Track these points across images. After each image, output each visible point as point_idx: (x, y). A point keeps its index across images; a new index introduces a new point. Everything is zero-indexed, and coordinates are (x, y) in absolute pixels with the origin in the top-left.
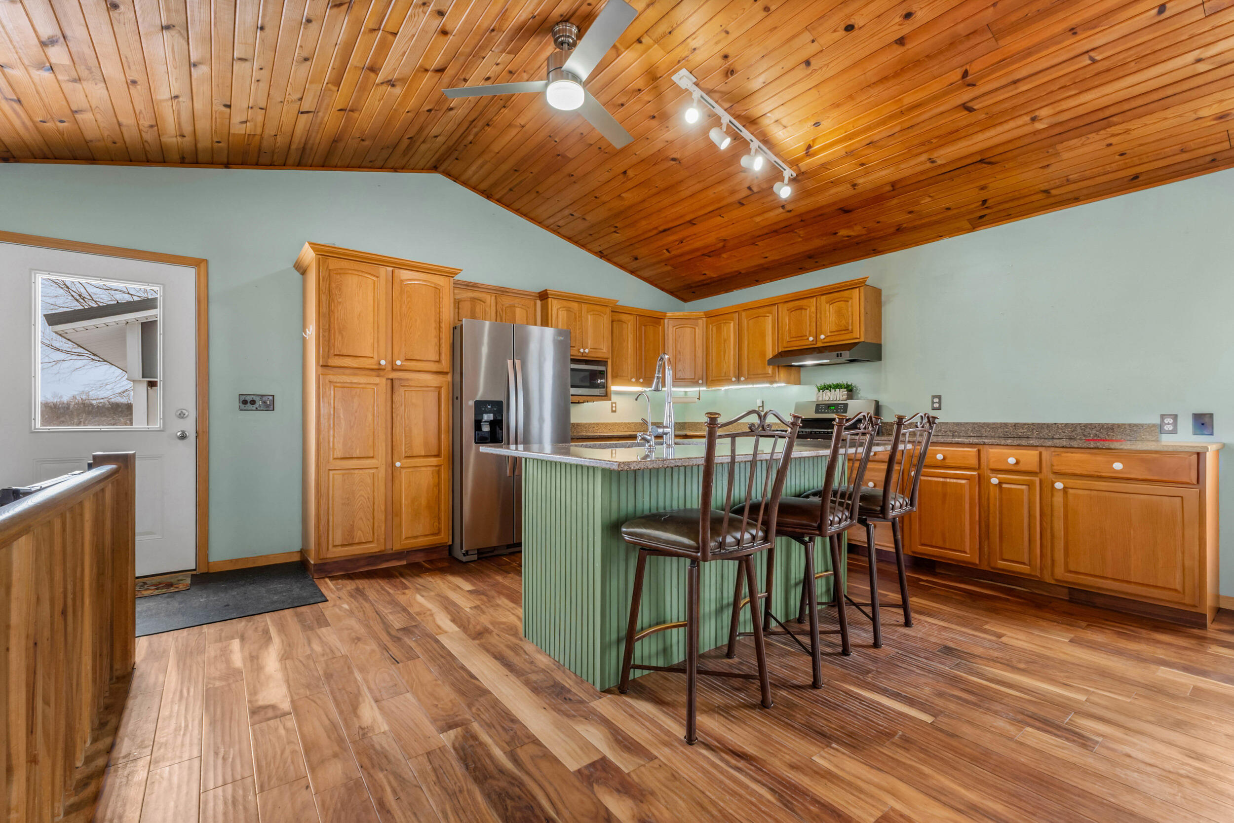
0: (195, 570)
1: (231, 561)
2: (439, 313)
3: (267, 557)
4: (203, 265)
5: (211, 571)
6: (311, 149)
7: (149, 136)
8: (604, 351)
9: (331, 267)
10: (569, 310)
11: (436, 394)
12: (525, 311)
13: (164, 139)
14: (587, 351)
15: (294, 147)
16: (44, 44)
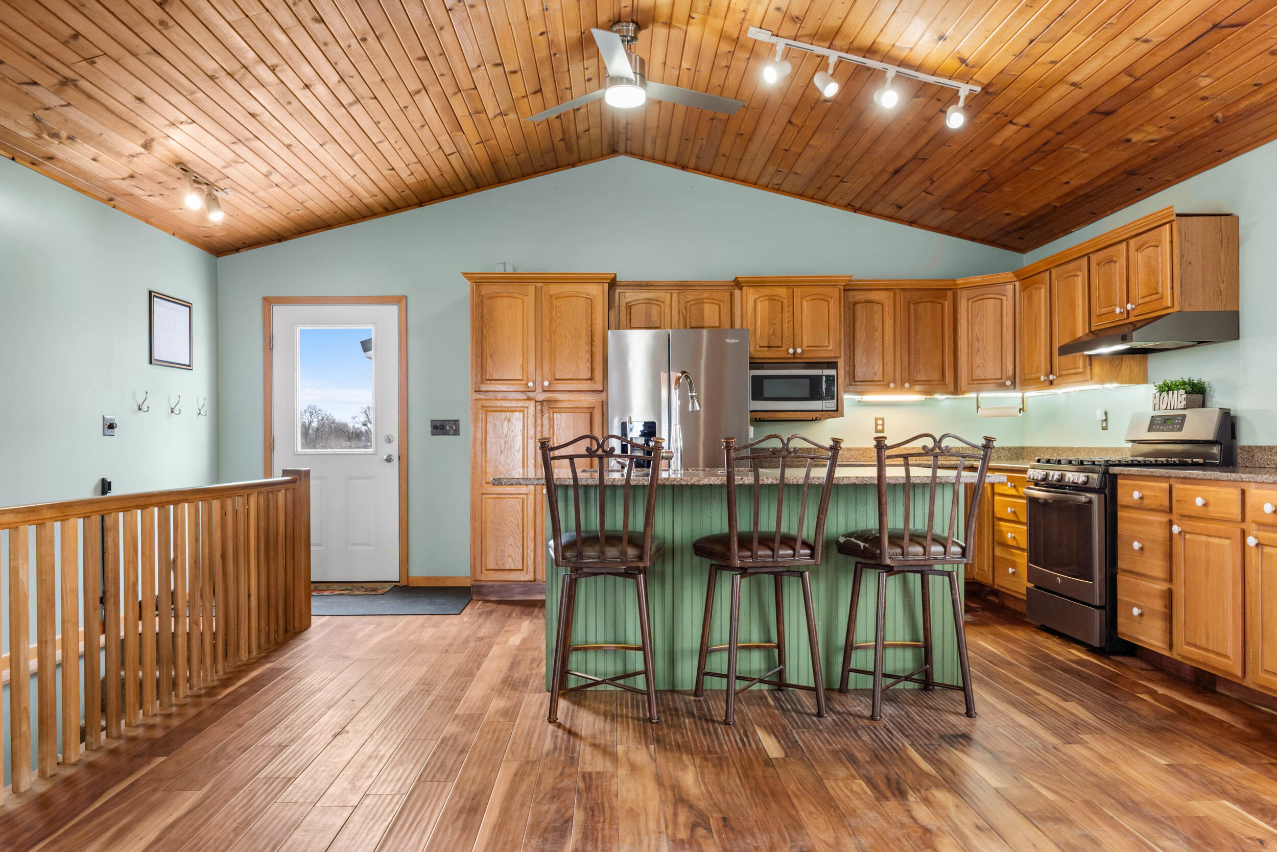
0: (399, 582)
1: (425, 578)
2: (591, 326)
3: (454, 578)
4: (404, 300)
5: (411, 585)
6: (478, 174)
7: (354, 202)
8: (830, 348)
9: (483, 293)
10: (772, 299)
11: (588, 415)
12: (717, 306)
13: (365, 201)
14: (799, 350)
15: (462, 177)
16: (266, 176)
